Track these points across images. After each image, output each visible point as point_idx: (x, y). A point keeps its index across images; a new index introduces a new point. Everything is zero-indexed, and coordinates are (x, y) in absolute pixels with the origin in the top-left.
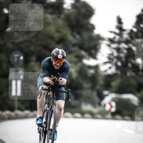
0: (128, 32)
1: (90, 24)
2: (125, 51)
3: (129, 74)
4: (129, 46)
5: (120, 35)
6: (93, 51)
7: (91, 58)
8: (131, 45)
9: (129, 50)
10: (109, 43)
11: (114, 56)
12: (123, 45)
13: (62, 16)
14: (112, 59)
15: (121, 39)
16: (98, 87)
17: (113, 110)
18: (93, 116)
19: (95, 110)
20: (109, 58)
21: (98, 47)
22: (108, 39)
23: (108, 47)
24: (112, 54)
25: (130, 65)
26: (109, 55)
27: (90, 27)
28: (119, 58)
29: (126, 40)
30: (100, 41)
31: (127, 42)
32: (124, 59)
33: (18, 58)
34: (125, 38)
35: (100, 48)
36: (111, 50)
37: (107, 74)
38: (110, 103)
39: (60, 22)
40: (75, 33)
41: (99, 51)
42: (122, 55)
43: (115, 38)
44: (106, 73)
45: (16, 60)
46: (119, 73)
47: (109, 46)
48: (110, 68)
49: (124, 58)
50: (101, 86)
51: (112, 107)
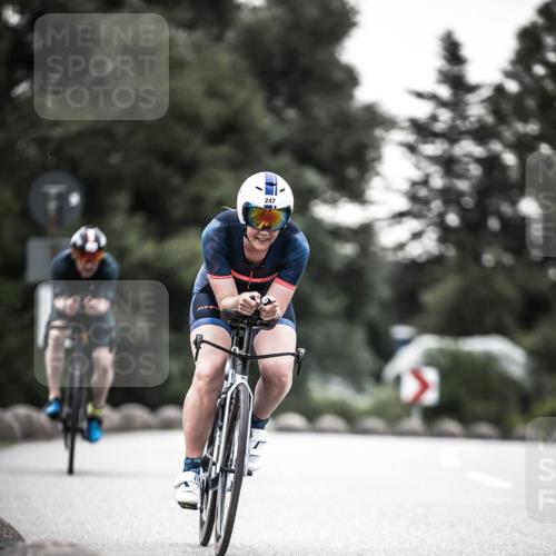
0: (486, 93)
1: (337, 64)
2: (475, 170)
3: (488, 258)
4: (489, 150)
5: (455, 105)
6: (351, 172)
7: (345, 199)
8: (496, 147)
9: (491, 164)
10: (411, 138)
11: (431, 190)
12: (467, 147)
13: (231, 35)
14: (426, 202)
15: (458, 122)
16: (373, 311)
17: (431, 397)
18: (352, 422)
19: (361, 402)
20: (413, 198)
21: (371, 154)
22: (407, 124)
23: (408, 154)
24: (425, 182)
25: (494, 224)
26: (414, 184)
27: (339, 76)
28: (450, 197)
29: (476, 126)
30: (378, 132)
31: (481, 134)
32: (469, 201)
33: (62, 198)
34: (472, 119)
35: (378, 158)
36: (418, 167)
37: (404, 259)
38: (417, 374)
39: (224, 57)
40: (279, 102)
41: (373, 168)
42: (463, 185)
43: (434, 118)
44: (401, 255)
45: (52, 205)
46: (451, 252)
47: (412, 148)
48: (417, 236)
49: (470, 194)
50: (385, 306)
51: (424, 386)
